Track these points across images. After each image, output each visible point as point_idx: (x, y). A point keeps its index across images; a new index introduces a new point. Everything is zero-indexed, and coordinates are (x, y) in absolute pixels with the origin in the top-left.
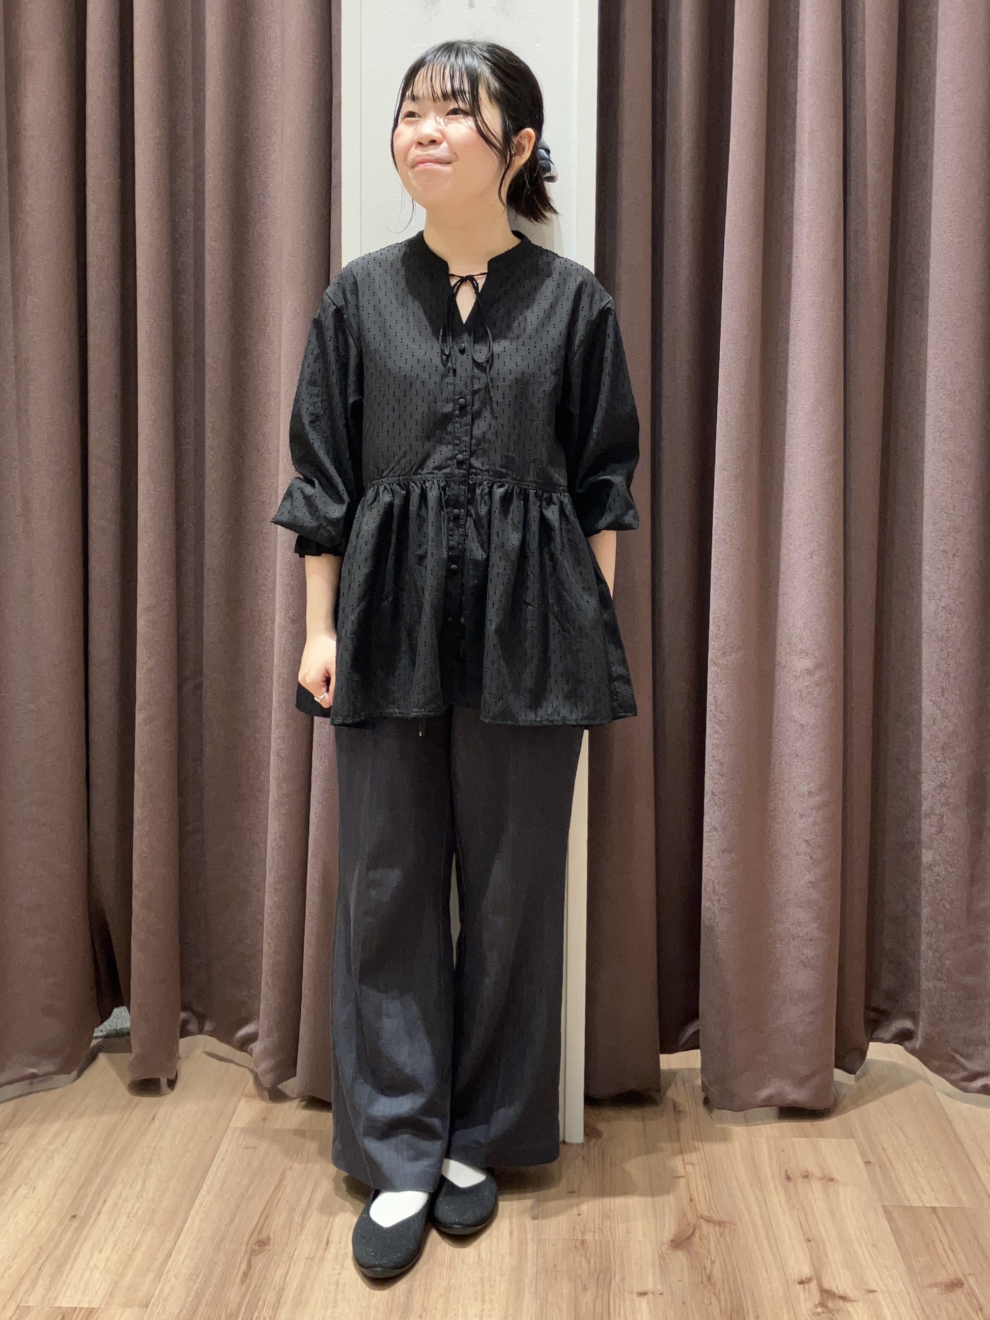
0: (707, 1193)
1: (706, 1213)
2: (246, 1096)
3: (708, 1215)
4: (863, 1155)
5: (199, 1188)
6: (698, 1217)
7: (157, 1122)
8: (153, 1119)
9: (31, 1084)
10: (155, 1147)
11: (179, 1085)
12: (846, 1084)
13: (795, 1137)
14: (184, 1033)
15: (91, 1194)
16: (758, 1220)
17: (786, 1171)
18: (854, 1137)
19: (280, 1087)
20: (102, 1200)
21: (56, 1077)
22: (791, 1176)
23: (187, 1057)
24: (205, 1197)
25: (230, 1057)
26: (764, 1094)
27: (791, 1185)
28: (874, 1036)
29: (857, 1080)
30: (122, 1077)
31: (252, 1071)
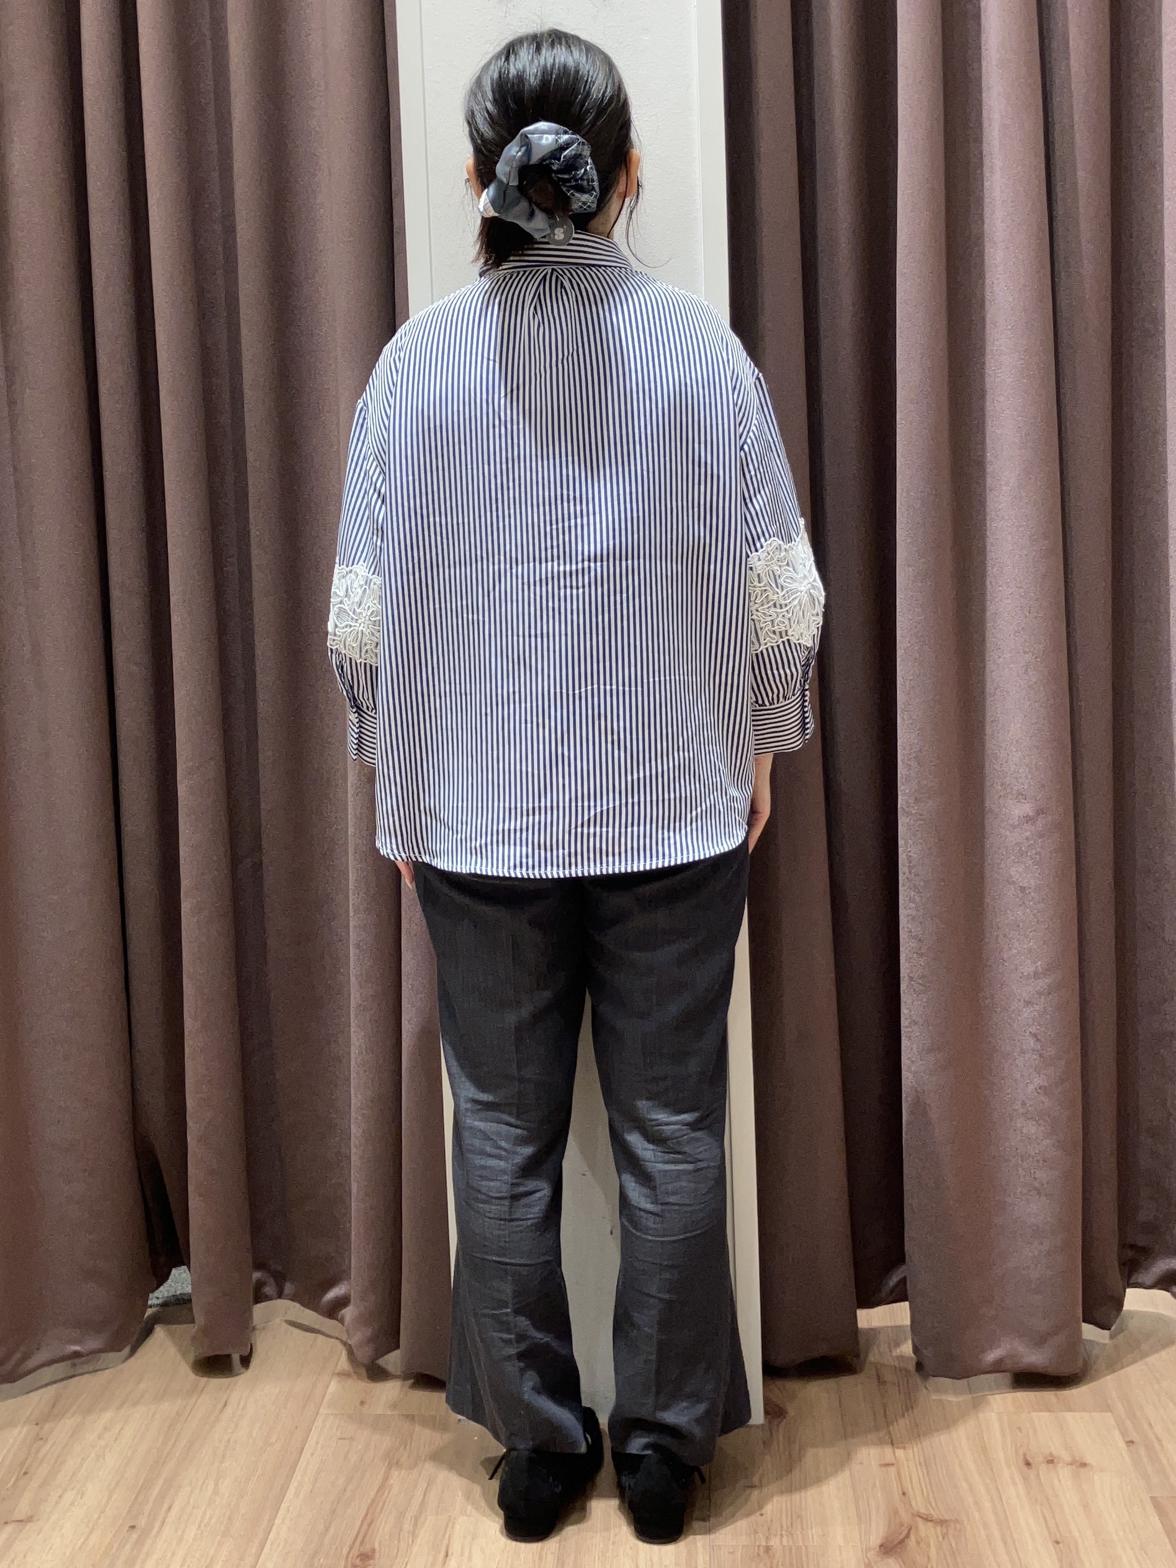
0: (923, 1484)
1: (922, 1511)
2: (338, 1374)
3: (928, 1513)
4: (1123, 1434)
5: (284, 1489)
6: (913, 1515)
7: (229, 1410)
8: (226, 1404)
9: (74, 1365)
10: (229, 1441)
11: (255, 1362)
12: (1098, 1343)
13: (1034, 1411)
14: (259, 1297)
15: (152, 1499)
16: (991, 1518)
17: (1025, 1455)
18: (1111, 1411)
19: (381, 1362)
20: (166, 1506)
21: (104, 1355)
22: (1031, 1461)
23: (264, 1329)
24: (292, 1501)
25: (317, 1327)
26: (991, 1356)
27: (1031, 1473)
28: (1131, 1282)
29: (1112, 1337)
30: (184, 1355)
31: (345, 1344)
